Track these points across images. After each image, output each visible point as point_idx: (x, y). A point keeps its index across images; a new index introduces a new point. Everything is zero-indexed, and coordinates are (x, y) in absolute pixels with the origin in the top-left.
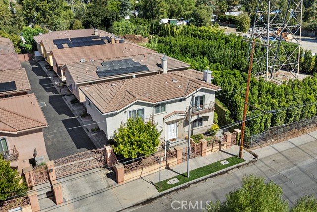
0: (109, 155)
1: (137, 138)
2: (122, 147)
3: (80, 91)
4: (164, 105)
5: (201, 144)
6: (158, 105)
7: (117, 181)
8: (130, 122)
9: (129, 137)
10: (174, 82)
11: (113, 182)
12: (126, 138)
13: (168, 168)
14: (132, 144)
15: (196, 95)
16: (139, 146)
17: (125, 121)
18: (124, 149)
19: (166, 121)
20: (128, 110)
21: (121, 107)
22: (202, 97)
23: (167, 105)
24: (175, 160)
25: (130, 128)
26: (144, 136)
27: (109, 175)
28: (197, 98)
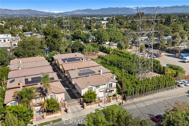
0: (82, 101)
1: (90, 96)
2: (86, 98)
3: (73, 80)
4: (99, 86)
5: (110, 99)
6: (97, 86)
7: (84, 108)
8: (88, 91)
9: (88, 95)
10: (103, 78)
11: (83, 109)
12: (87, 96)
13: (99, 106)
14: (89, 97)
15: (109, 83)
16: (91, 98)
17: (87, 91)
18: (86, 99)
19: (100, 91)
20: (88, 87)
21: (86, 86)
22: (111, 84)
23: (100, 86)
24: (102, 103)
25: (88, 93)
26: (92, 95)
27: (81, 107)
28: (110, 84)
